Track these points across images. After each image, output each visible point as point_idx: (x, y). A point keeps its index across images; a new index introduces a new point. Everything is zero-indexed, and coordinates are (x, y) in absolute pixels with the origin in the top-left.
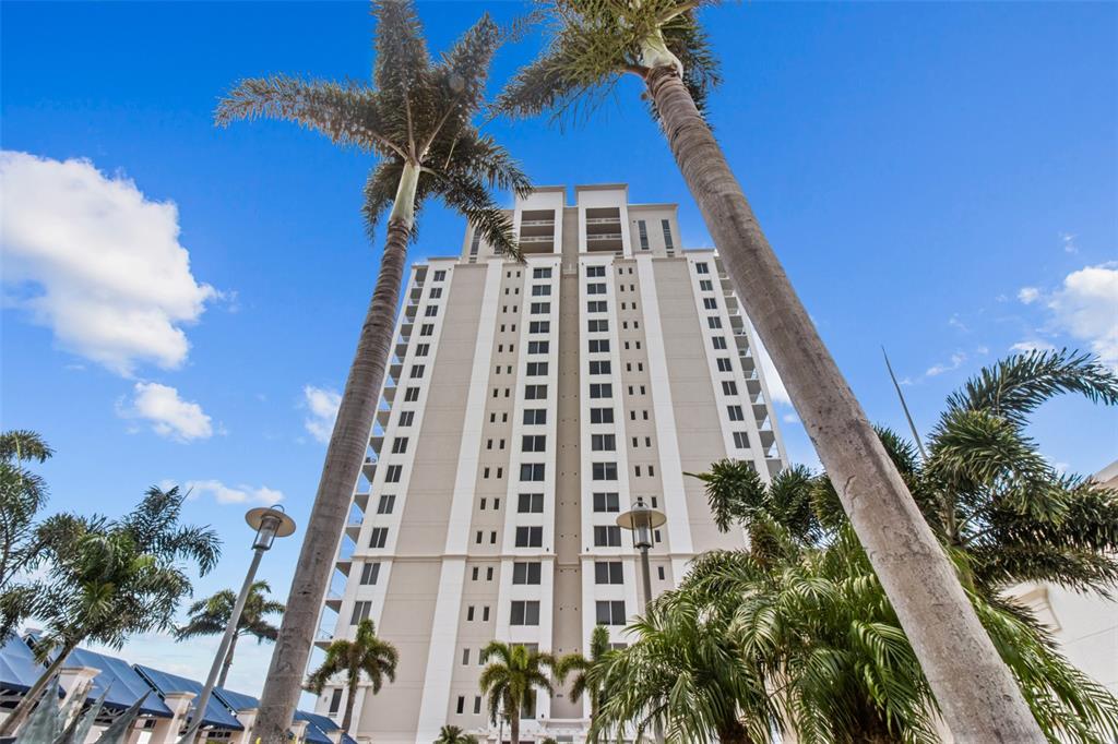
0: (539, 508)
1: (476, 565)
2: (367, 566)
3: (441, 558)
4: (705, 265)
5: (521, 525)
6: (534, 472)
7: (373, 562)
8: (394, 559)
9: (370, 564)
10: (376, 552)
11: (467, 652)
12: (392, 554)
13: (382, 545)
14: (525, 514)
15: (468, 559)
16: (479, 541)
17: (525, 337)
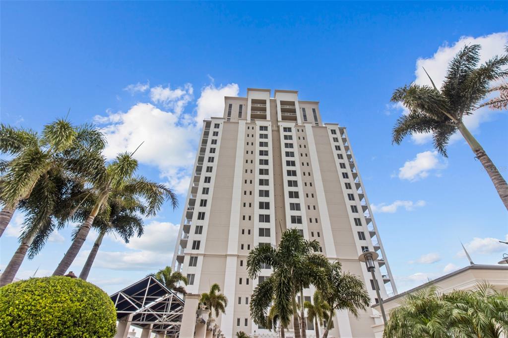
0: (268, 235)
1: (242, 259)
2: (192, 258)
3: (226, 256)
4: (335, 131)
5: (261, 242)
6: (265, 218)
7: (194, 256)
8: (204, 255)
9: (193, 257)
10: (195, 252)
11: (240, 298)
12: (203, 252)
13: (198, 248)
14: (262, 237)
15: (238, 256)
16: (242, 248)
17: (258, 157)
